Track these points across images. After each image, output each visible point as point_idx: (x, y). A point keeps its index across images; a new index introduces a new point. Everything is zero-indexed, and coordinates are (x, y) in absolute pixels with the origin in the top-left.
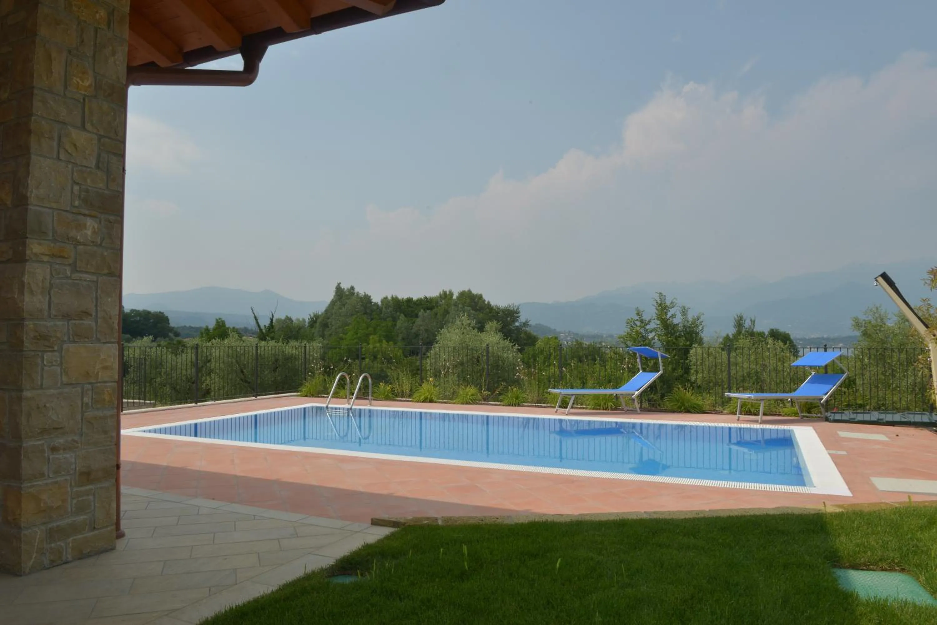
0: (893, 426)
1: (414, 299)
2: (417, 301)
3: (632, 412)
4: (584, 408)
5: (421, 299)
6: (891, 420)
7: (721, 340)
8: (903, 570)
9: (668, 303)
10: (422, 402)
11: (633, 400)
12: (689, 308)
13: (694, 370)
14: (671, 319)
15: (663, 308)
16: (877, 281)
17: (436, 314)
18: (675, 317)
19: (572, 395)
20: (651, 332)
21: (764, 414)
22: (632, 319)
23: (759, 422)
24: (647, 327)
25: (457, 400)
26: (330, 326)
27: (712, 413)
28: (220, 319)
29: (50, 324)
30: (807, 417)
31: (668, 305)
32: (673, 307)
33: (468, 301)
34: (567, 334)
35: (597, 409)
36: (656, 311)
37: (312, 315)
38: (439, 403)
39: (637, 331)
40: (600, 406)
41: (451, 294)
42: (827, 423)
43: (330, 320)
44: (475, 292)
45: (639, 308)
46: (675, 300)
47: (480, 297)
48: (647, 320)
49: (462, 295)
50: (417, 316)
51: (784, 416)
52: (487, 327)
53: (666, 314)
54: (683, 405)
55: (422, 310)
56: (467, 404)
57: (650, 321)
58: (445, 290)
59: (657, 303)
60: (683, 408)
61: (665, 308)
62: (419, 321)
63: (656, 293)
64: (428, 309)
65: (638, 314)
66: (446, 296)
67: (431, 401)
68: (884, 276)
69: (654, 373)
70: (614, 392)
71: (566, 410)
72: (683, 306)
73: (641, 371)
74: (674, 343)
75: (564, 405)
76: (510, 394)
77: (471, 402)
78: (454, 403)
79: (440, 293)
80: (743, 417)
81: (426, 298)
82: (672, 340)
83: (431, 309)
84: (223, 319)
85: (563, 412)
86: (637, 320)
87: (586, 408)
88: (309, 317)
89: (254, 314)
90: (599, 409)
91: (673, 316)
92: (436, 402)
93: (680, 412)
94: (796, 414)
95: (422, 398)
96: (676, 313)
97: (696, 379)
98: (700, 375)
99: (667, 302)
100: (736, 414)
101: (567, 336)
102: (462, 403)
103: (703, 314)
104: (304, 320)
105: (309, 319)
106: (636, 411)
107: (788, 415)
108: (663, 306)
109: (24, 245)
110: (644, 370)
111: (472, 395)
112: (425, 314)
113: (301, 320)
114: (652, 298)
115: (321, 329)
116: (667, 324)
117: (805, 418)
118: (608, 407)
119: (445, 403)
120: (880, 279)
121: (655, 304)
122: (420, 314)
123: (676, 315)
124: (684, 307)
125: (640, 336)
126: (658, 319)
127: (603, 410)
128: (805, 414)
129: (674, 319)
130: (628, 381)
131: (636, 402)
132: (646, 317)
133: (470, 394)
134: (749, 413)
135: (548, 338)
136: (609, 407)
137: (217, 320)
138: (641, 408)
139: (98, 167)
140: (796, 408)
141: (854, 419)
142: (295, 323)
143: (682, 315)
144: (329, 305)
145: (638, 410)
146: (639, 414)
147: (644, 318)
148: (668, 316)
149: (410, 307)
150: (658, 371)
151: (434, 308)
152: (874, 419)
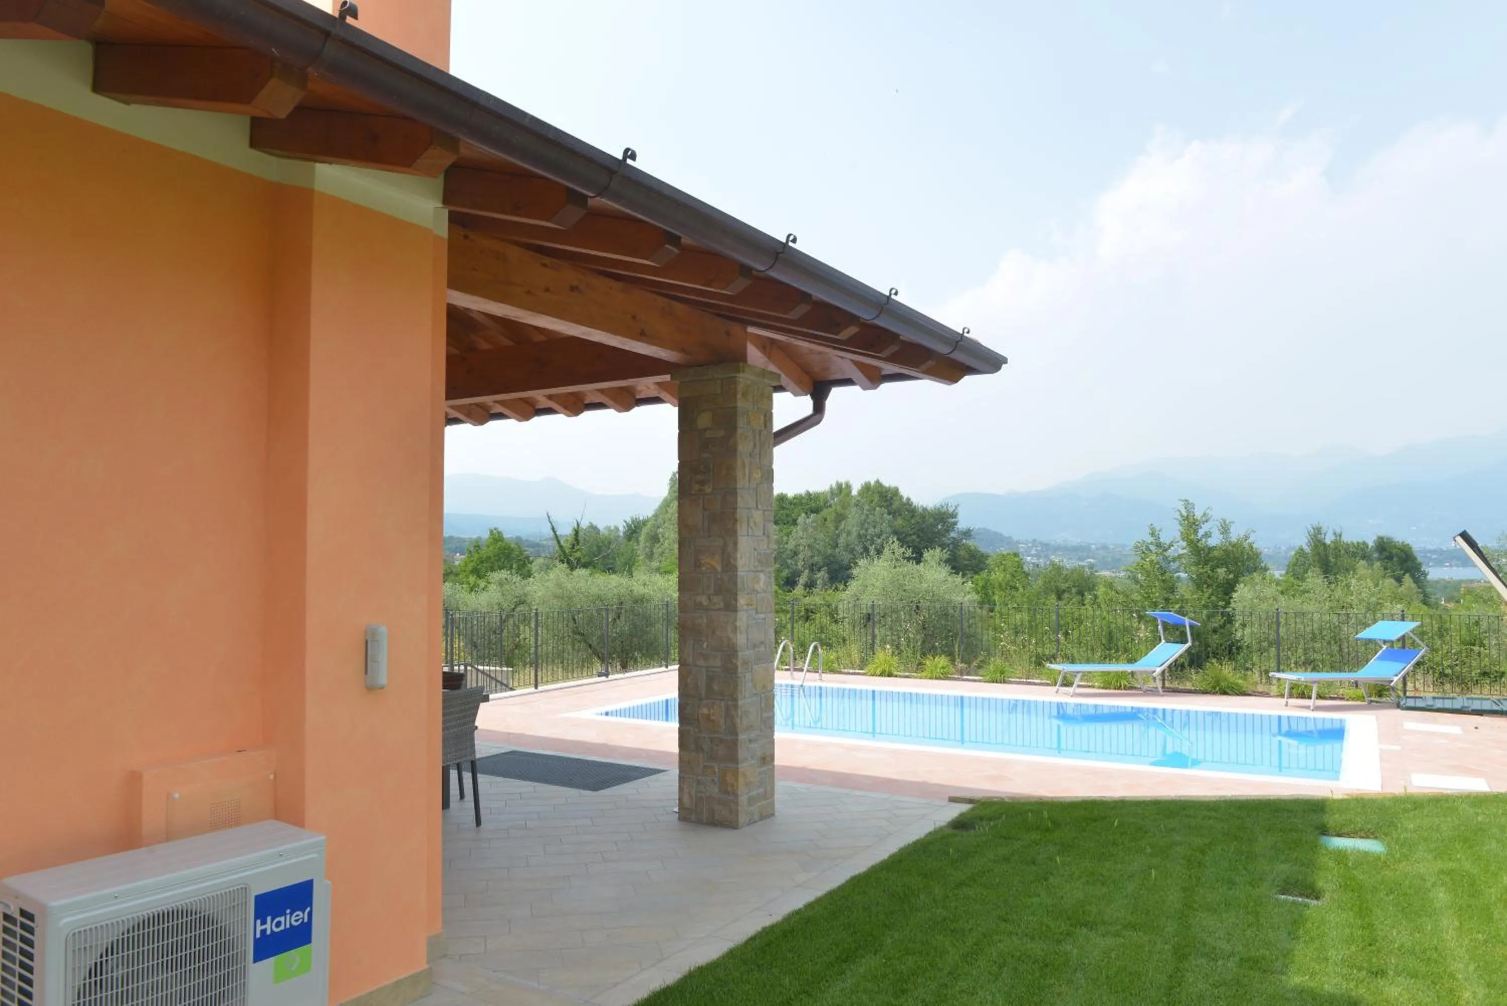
0: (1481, 715)
1: (789, 495)
2: (794, 498)
3: (1152, 692)
4: (1089, 687)
5: (801, 495)
6: (1479, 708)
7: (1293, 553)
8: (1376, 838)
9: (1198, 514)
10: (879, 676)
11: (1154, 679)
12: (1233, 522)
13: (1240, 622)
14: (1204, 540)
15: (1190, 524)
16: (1455, 541)
17: (825, 520)
18: (1210, 537)
19: (1078, 672)
20: (1174, 560)
21: (1320, 697)
22: (1144, 542)
23: (1312, 708)
24: (1167, 554)
25: (924, 674)
26: (662, 540)
27: (1255, 695)
28: (495, 529)
29: (747, 653)
30: (1377, 702)
31: (1199, 518)
32: (1206, 521)
33: (876, 498)
34: (1030, 545)
35: (1107, 688)
36: (1180, 528)
37: (629, 520)
38: (900, 677)
39: (1152, 561)
40: (1110, 683)
41: (848, 486)
42: (1399, 711)
43: (661, 530)
44: (887, 483)
45: (1155, 525)
46: (1208, 511)
47: (895, 492)
48: (1168, 543)
49: (867, 489)
50: (795, 522)
51: (1348, 700)
52: (927, 555)
53: (1196, 532)
54: (1219, 685)
55: (803, 515)
56: (936, 678)
57: (1171, 545)
58: (840, 481)
59: (1182, 516)
60: (1217, 689)
61: (1194, 523)
62: (797, 531)
63: (1180, 500)
64: (812, 512)
65: (1153, 534)
66: (842, 490)
67: (890, 675)
68: (1465, 536)
69: (1179, 645)
70: (1129, 668)
71: (1070, 690)
72: (1222, 519)
73: (1163, 641)
74: (1209, 576)
75: (1067, 683)
76: (991, 667)
77: (941, 676)
78: (921, 678)
79: (831, 486)
80: (1293, 701)
81: (808, 493)
82: (1206, 572)
83: (816, 511)
84: (500, 529)
85: (1065, 692)
86: (1152, 543)
87: (1093, 687)
88: (625, 524)
89: (551, 523)
90: (1110, 689)
91: (1207, 535)
92: (896, 676)
93: (1215, 693)
94: (1362, 698)
95: (878, 672)
96: (1211, 531)
97: (1243, 636)
98: (1248, 631)
99: (1196, 514)
100: (1284, 697)
101: (1031, 548)
102: (931, 678)
103: (1254, 532)
104: (617, 529)
105: (624, 527)
106: (1158, 691)
107: (1353, 699)
108: (1191, 520)
109: (736, 600)
110: (1168, 641)
111: (943, 668)
112: (808, 521)
113: (612, 528)
114: (1173, 509)
115: (647, 544)
116: (1198, 547)
117: (1374, 704)
118: (1120, 686)
119: (907, 677)
120: (1459, 539)
121: (1179, 517)
122: (800, 520)
123: (1211, 533)
124: (1225, 521)
125: (1157, 566)
126: (1183, 539)
127: (1115, 689)
128: (1373, 699)
129: (1209, 539)
130: (1146, 654)
131: (1157, 681)
132: (1165, 539)
133: (940, 666)
134: (1302, 696)
135: (1003, 555)
136: (1123, 687)
137: (491, 531)
138: (1163, 687)
139: (764, 534)
140: (1361, 691)
141: (1432, 706)
142: (603, 535)
143: (1222, 533)
144: (660, 507)
145: (1160, 689)
146: (1162, 696)
147: (1161, 540)
148: (1200, 535)
149: (783, 508)
150: (1186, 642)
151: (822, 510)
152: (1457, 705)
